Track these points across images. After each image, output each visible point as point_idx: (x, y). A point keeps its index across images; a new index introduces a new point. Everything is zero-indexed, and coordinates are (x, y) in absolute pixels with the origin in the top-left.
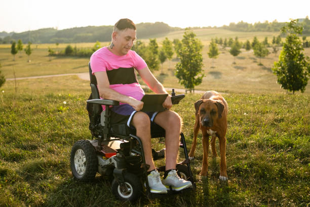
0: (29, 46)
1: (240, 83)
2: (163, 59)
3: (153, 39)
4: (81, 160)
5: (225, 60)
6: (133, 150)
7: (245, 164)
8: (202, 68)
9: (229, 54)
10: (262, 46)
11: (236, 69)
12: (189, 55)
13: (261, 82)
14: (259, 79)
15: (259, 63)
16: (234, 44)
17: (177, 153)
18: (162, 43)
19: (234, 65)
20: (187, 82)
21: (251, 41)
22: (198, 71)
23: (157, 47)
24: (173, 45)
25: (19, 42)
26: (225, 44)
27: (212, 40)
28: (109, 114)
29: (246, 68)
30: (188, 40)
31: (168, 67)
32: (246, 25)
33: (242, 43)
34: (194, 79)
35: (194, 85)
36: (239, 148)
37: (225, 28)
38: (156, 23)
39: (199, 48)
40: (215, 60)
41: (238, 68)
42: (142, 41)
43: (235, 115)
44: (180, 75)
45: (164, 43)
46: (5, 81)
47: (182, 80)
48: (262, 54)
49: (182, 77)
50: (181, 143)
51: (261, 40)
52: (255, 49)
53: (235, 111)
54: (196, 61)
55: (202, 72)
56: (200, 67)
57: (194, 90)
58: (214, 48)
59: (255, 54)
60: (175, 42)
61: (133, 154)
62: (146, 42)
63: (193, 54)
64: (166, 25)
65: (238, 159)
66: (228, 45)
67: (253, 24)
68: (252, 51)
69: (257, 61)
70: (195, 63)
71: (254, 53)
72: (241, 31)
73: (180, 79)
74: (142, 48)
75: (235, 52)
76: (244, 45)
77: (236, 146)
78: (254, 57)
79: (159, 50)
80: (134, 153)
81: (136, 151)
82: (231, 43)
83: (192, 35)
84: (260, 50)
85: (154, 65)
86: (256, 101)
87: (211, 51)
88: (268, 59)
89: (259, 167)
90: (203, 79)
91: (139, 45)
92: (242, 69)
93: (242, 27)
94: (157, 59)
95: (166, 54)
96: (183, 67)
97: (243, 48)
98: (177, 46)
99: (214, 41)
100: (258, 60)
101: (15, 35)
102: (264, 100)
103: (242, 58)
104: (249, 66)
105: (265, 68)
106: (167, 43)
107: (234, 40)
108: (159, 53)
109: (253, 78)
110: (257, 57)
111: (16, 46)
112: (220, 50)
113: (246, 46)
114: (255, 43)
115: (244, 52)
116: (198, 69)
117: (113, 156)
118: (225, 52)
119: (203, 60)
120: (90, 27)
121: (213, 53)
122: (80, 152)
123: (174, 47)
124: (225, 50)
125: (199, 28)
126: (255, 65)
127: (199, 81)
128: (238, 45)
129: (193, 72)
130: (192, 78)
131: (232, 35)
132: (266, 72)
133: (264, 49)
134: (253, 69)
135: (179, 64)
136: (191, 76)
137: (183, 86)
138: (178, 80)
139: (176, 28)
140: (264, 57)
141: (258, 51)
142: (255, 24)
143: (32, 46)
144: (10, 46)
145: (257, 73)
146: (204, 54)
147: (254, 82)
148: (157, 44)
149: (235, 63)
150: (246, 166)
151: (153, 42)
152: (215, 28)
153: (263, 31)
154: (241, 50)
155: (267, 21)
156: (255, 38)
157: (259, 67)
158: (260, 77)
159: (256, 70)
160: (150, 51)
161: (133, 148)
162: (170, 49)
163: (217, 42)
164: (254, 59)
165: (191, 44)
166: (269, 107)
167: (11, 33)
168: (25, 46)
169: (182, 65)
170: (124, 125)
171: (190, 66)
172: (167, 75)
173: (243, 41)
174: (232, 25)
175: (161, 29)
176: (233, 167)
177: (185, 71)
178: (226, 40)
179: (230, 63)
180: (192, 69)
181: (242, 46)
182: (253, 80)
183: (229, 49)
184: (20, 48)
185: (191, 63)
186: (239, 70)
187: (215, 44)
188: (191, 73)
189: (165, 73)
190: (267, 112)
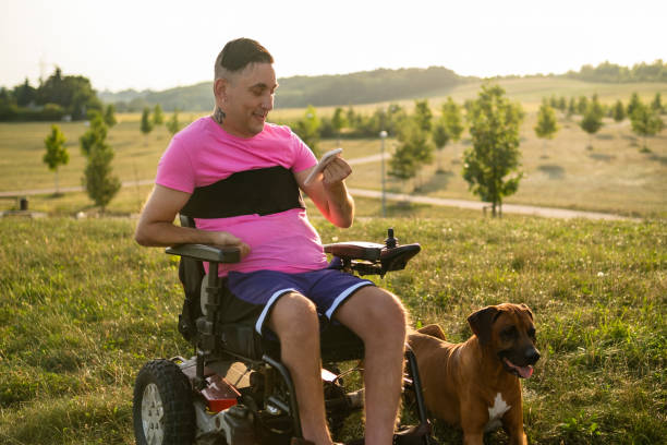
0: (175, 118)
1: (602, 189)
2: (441, 141)
3: (421, 100)
4: (154, 412)
5: (570, 141)
6: (272, 399)
7: (594, 421)
8: (520, 160)
9: (579, 129)
10: (649, 111)
11: (592, 160)
12: (492, 133)
13: (646, 187)
14: (642, 182)
15: (642, 148)
16: (589, 110)
17: (397, 405)
18: (441, 108)
19: (589, 153)
20: (486, 190)
21: (626, 103)
22: (510, 166)
23: (430, 117)
24: (464, 112)
25: (157, 110)
26: (572, 110)
27: (544, 101)
28: (216, 302)
29: (614, 158)
30: (488, 102)
31: (453, 158)
32: (616, 68)
33: (606, 106)
34: (501, 182)
35: (501, 195)
36: (581, 369)
37: (571, 76)
38: (430, 68)
39: (515, 117)
40: (550, 143)
41: (598, 157)
42: (401, 103)
43: (577, 277)
44: (473, 174)
45: (445, 108)
46: (120, 186)
47: (477, 186)
48: (649, 129)
49: (475, 179)
50: (408, 377)
51: (646, 100)
52: (633, 119)
53: (580, 263)
54: (506, 145)
55: (520, 169)
56: (514, 159)
57: (500, 204)
58: (547, 118)
59: (634, 130)
60: (467, 106)
61: (273, 410)
62: (409, 107)
63: (498, 131)
64: (451, 72)
65: (576, 402)
66: (577, 111)
67: (631, 67)
68: (627, 123)
69: (638, 143)
70: (504, 149)
71: (631, 127)
72: (606, 81)
73: (472, 182)
74: (400, 119)
75: (591, 126)
76: (611, 111)
77: (574, 364)
78: (633, 134)
79: (434, 122)
80: (275, 406)
81: (278, 403)
82: (582, 106)
83: (498, 92)
84: (645, 121)
85: (423, 153)
86: (631, 237)
87: (540, 123)
88: (661, 138)
89: (628, 429)
90: (522, 182)
91: (394, 112)
92: (607, 159)
93: (607, 74)
94: (429, 141)
95: (448, 131)
96: (477, 157)
97: (610, 116)
98: (472, 114)
99: (549, 103)
100: (642, 141)
101: (150, 95)
102: (648, 235)
103: (608, 137)
104: (621, 155)
105: (655, 158)
106: (451, 109)
107: (590, 100)
108: (434, 129)
109: (629, 178)
110: (639, 135)
111: (151, 117)
112: (561, 120)
113: (615, 113)
114: (634, 106)
115: (609, 125)
116: (510, 161)
117: (223, 412)
118: (570, 124)
119: (521, 144)
120: (297, 78)
121: (546, 128)
122: (152, 390)
123: (465, 117)
124: (572, 121)
125: (518, 77)
126: (634, 153)
127: (512, 187)
128: (597, 111)
129: (499, 168)
130: (497, 182)
131: (586, 90)
132: (657, 166)
133: (653, 119)
134: (629, 160)
135: (470, 152)
136: (495, 177)
137: (478, 197)
138: (466, 185)
139: (470, 77)
140: (652, 135)
141: (641, 123)
142: (636, 66)
143: (182, 117)
144: (138, 117)
145: (639, 169)
146: (527, 130)
147: (631, 187)
148: (429, 110)
149: (590, 148)
150: (594, 426)
151: (423, 107)
152: (551, 76)
153: (653, 81)
154: (605, 120)
155: (660, 61)
156: (635, 96)
157: (644, 155)
158: (643, 176)
159: (636, 161)
160: (414, 125)
161: (272, 394)
162: (456, 120)
163: (553, 104)
164: (631, 138)
165: (494, 109)
166: (660, 254)
167: (144, 92)
168: (167, 117)
169: (475, 154)
170: (249, 329)
171: (494, 156)
172: (450, 174)
173: (608, 102)
174: (586, 69)
175: (440, 79)
176: (560, 429)
177: (482, 166)
178: (572, 101)
179: (581, 146)
180: (498, 161)
181: (607, 112)
182: (629, 183)
183: (579, 118)
184: (158, 121)
185: (496, 150)
186: (600, 163)
187: (550, 109)
188: (495, 171)
189: (446, 169)
190: (656, 267)
